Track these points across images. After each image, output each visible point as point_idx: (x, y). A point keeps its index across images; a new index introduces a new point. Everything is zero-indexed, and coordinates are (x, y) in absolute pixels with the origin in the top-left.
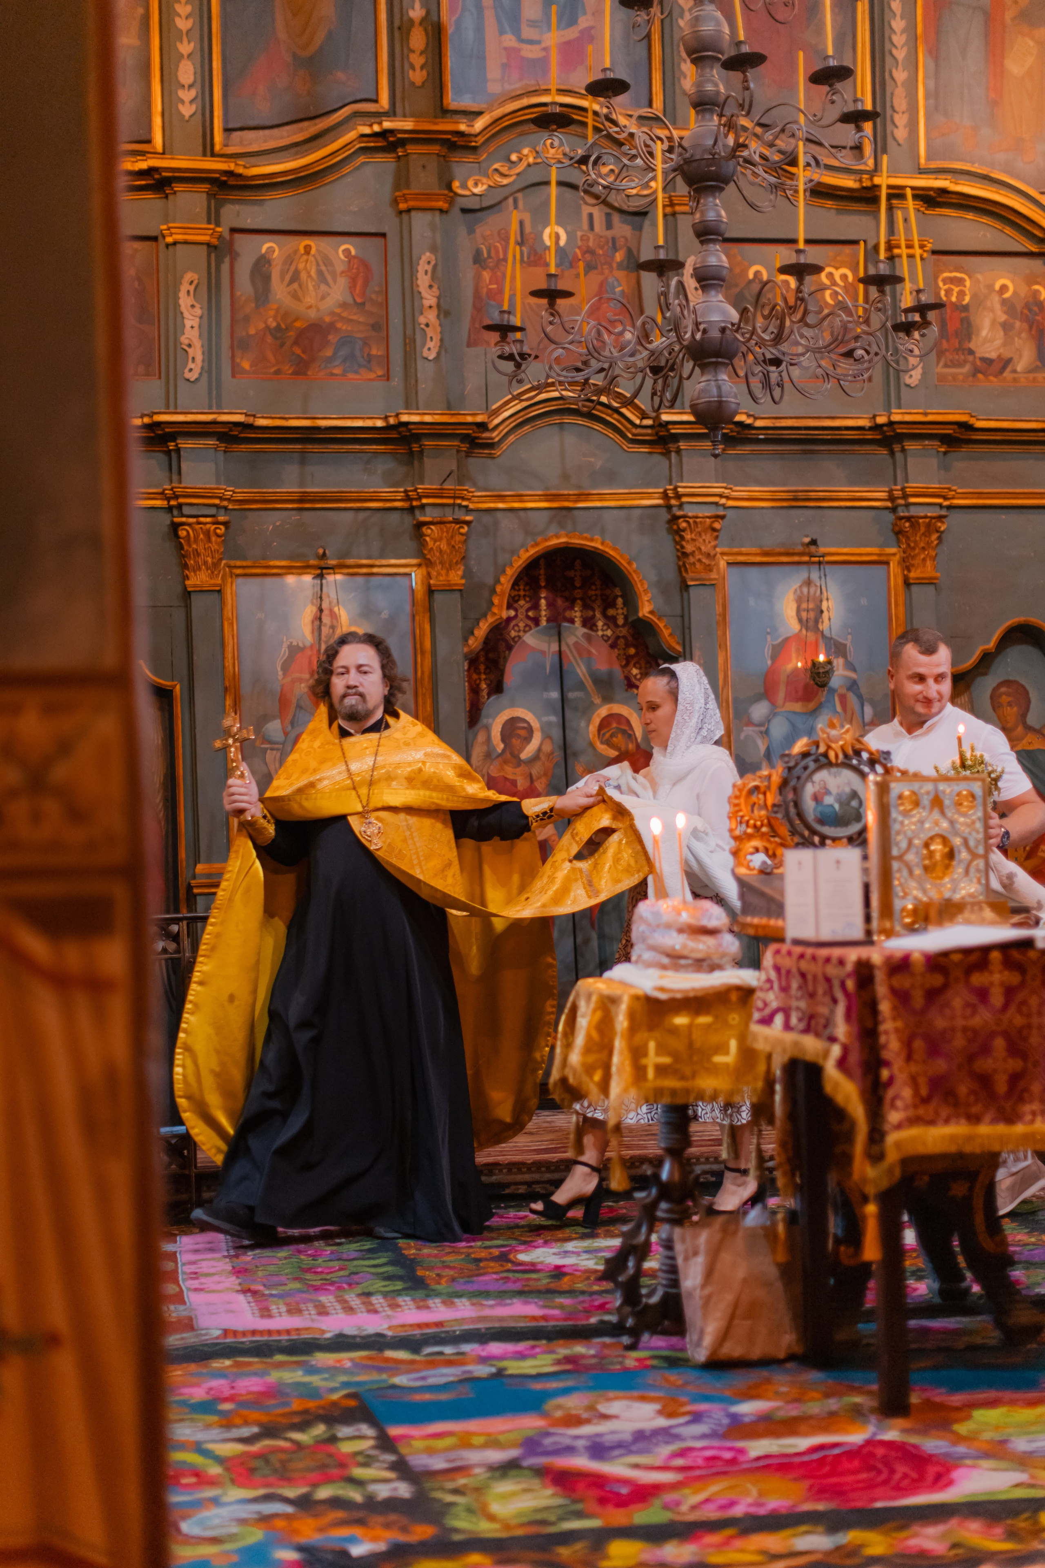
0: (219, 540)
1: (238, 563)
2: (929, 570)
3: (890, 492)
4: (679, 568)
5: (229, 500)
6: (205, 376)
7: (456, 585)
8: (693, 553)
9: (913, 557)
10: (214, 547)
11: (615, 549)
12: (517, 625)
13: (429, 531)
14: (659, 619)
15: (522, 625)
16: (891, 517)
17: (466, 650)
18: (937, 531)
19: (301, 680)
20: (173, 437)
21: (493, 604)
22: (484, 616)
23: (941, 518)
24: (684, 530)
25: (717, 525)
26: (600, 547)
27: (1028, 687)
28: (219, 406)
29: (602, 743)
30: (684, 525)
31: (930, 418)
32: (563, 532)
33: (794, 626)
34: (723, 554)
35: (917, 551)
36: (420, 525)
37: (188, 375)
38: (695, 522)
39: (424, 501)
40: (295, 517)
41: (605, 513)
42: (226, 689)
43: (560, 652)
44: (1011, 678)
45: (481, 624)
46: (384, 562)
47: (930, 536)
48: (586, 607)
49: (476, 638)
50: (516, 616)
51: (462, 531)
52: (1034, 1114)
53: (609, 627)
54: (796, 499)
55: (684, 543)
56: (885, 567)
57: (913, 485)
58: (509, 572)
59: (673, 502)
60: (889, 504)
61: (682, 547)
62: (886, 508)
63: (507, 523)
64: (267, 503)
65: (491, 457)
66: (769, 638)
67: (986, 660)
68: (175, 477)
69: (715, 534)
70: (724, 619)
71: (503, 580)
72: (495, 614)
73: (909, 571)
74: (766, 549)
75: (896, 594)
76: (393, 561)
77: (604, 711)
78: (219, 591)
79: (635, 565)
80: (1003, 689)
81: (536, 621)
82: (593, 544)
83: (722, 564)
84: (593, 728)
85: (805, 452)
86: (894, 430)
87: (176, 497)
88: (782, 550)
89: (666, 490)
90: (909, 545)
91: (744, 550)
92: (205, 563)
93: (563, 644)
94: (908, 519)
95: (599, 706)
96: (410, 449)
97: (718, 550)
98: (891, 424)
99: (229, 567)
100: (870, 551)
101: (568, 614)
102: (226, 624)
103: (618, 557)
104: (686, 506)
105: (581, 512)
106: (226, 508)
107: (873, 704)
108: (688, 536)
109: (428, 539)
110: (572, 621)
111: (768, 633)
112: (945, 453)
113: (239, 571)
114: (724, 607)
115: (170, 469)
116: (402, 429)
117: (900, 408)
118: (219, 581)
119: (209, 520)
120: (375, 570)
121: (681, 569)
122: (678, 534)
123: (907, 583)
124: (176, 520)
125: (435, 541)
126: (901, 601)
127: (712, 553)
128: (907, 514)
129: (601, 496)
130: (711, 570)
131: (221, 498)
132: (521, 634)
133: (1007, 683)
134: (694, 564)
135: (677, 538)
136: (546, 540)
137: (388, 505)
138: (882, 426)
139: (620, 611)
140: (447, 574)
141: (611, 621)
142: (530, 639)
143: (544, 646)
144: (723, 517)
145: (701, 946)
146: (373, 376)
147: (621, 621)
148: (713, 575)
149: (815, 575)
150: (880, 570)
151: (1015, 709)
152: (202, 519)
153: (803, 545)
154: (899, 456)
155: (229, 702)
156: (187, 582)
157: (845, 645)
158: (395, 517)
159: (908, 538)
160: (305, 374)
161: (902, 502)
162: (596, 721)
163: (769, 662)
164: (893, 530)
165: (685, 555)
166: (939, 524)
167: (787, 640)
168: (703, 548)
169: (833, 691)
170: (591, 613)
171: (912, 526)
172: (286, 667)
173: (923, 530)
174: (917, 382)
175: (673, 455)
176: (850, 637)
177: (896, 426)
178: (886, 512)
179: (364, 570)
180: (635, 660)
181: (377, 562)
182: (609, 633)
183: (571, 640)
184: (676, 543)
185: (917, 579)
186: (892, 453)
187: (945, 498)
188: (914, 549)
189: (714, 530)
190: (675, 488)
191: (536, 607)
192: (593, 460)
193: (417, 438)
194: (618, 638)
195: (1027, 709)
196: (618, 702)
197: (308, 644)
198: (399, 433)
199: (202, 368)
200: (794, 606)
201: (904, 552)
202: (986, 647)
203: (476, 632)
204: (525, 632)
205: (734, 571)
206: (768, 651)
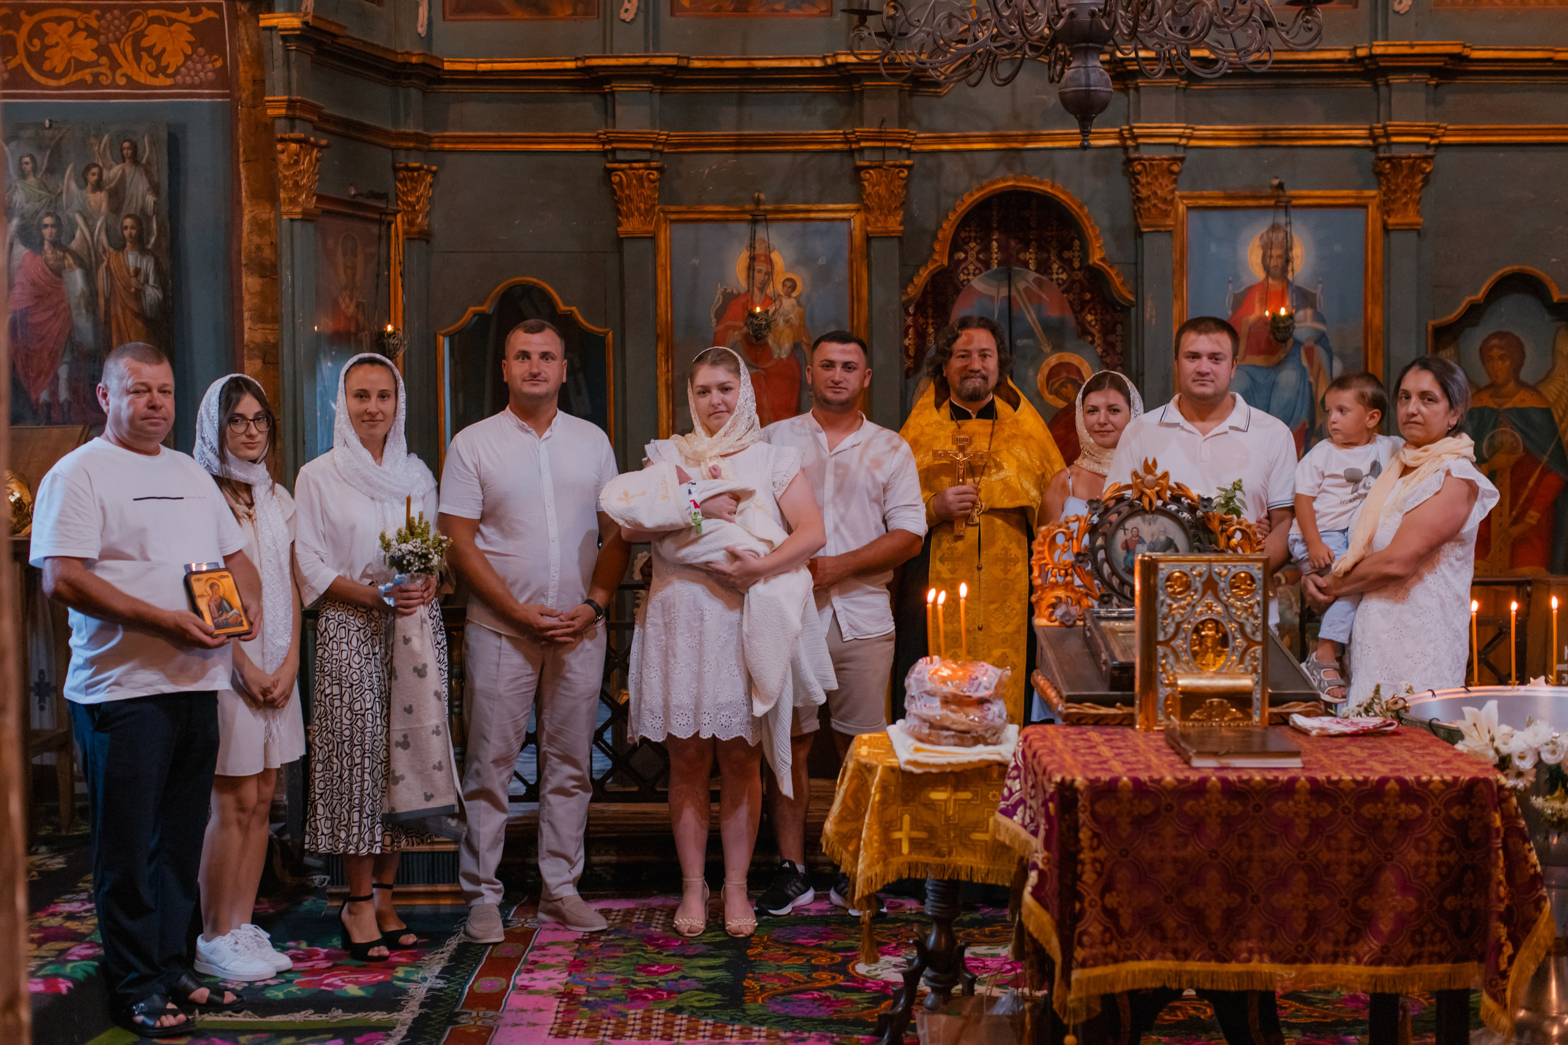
0: (652, 185)
1: (673, 208)
2: (1411, 217)
3: (1371, 129)
4: (1135, 212)
5: (664, 144)
6: (641, 15)
7: (893, 232)
8: (1148, 198)
9: (1394, 202)
10: (647, 192)
11: (1065, 193)
12: (966, 268)
13: (868, 176)
14: (1110, 267)
15: (971, 267)
16: (1372, 156)
17: (904, 298)
18: (1423, 173)
19: (735, 328)
20: (607, 80)
21: (934, 250)
22: (925, 263)
23: (1426, 159)
24: (1139, 173)
25: (1175, 168)
26: (1050, 191)
27: (1523, 339)
28: (657, 48)
29: (1050, 393)
30: (1139, 167)
31: (1416, 50)
32: (1010, 175)
33: (1259, 274)
34: (1182, 197)
35: (1398, 194)
36: (858, 169)
37: (623, 16)
38: (1151, 165)
39: (863, 144)
40: (732, 160)
41: (1057, 153)
42: (658, 336)
43: (1009, 297)
44: (1505, 330)
45: (921, 272)
46: (821, 207)
47: (1413, 178)
48: (1040, 249)
49: (916, 286)
50: (966, 259)
51: (902, 175)
52: (1251, 952)
53: (1064, 271)
54: (1265, 138)
55: (1139, 187)
56: (1364, 210)
57: (1395, 124)
58: (952, 217)
59: (1129, 143)
60: (1370, 142)
61: (1138, 191)
62: (1367, 147)
63: (951, 166)
64: (705, 145)
65: (938, 96)
66: (1230, 287)
67: (1474, 313)
68: (610, 121)
69: (1174, 177)
70: (1182, 267)
71: (945, 225)
72: (936, 261)
73: (1389, 216)
74: (1230, 192)
75: (1373, 240)
76: (831, 206)
77: (1053, 360)
78: (651, 238)
79: (1086, 210)
80: (1495, 342)
81: (987, 265)
82: (1042, 188)
83: (1181, 208)
84: (1041, 377)
85: (1278, 86)
86: (1376, 63)
87: (610, 142)
88: (1247, 193)
89: (1121, 130)
90: (1389, 188)
91: (1205, 193)
92: (638, 209)
93: (1013, 289)
94: (1389, 160)
95: (1048, 356)
96: (852, 88)
97: (1177, 193)
98: (1372, 57)
99: (664, 212)
100: (1347, 194)
101: (1022, 256)
102: (659, 270)
103: (1068, 201)
104: (1142, 148)
105: (1031, 154)
106: (661, 152)
107: (1343, 358)
108: (1143, 180)
109: (866, 184)
110: (1026, 264)
111: (1230, 282)
112: (1436, 86)
113: (673, 217)
114: (1182, 254)
115: (606, 113)
116: (842, 69)
117: (1386, 39)
118: (652, 228)
119: (641, 165)
120: (812, 215)
121: (1136, 214)
122: (1132, 177)
123: (1386, 230)
124: (609, 165)
125: (874, 186)
126: (1379, 247)
127: (1169, 197)
128: (1387, 155)
129: (1052, 137)
130: (1167, 216)
131: (654, 143)
132: (970, 277)
133: (1499, 335)
134: (1149, 209)
135: (1133, 181)
136: (993, 183)
137: (828, 147)
138: (1363, 58)
139: (1077, 254)
140: (885, 220)
141: (1066, 264)
142: (978, 284)
143: (992, 292)
144: (1182, 160)
145: (964, 719)
146: (816, 11)
147: (1076, 264)
148: (1170, 222)
149: (1282, 220)
150: (1359, 213)
151: (1508, 363)
152: (635, 165)
153: (1272, 187)
154: (1383, 90)
155: (661, 350)
156: (619, 229)
157: (1315, 295)
158: (834, 160)
159: (1388, 181)
160: (746, 11)
161: (1383, 140)
162: (1045, 371)
163: (1230, 313)
164: (1374, 171)
165: (1140, 200)
166: (1424, 165)
167: (1251, 289)
168: (1159, 192)
169: (1298, 344)
170: (1046, 255)
171: (1393, 166)
172: (720, 315)
173: (1405, 172)
174: (1407, 9)
175: (1132, 92)
176: (1320, 286)
177: (1378, 59)
178: (1367, 151)
179: (801, 215)
180: (1090, 306)
181: (815, 207)
182: (1064, 276)
183: (1022, 285)
184: (1133, 186)
185: (1397, 224)
186: (1376, 87)
187: (1432, 137)
188: (1395, 192)
189: (1172, 173)
190: (1131, 129)
191: (987, 249)
192: (1045, 97)
193: (858, 78)
194: (1073, 282)
195: (1520, 365)
196: (1069, 351)
197: (743, 291)
198: (839, 73)
199: (638, 8)
200: (1260, 253)
201: (1385, 195)
202: (1474, 298)
203: (916, 280)
204: (975, 275)
205: (1194, 215)
206: (1229, 300)
